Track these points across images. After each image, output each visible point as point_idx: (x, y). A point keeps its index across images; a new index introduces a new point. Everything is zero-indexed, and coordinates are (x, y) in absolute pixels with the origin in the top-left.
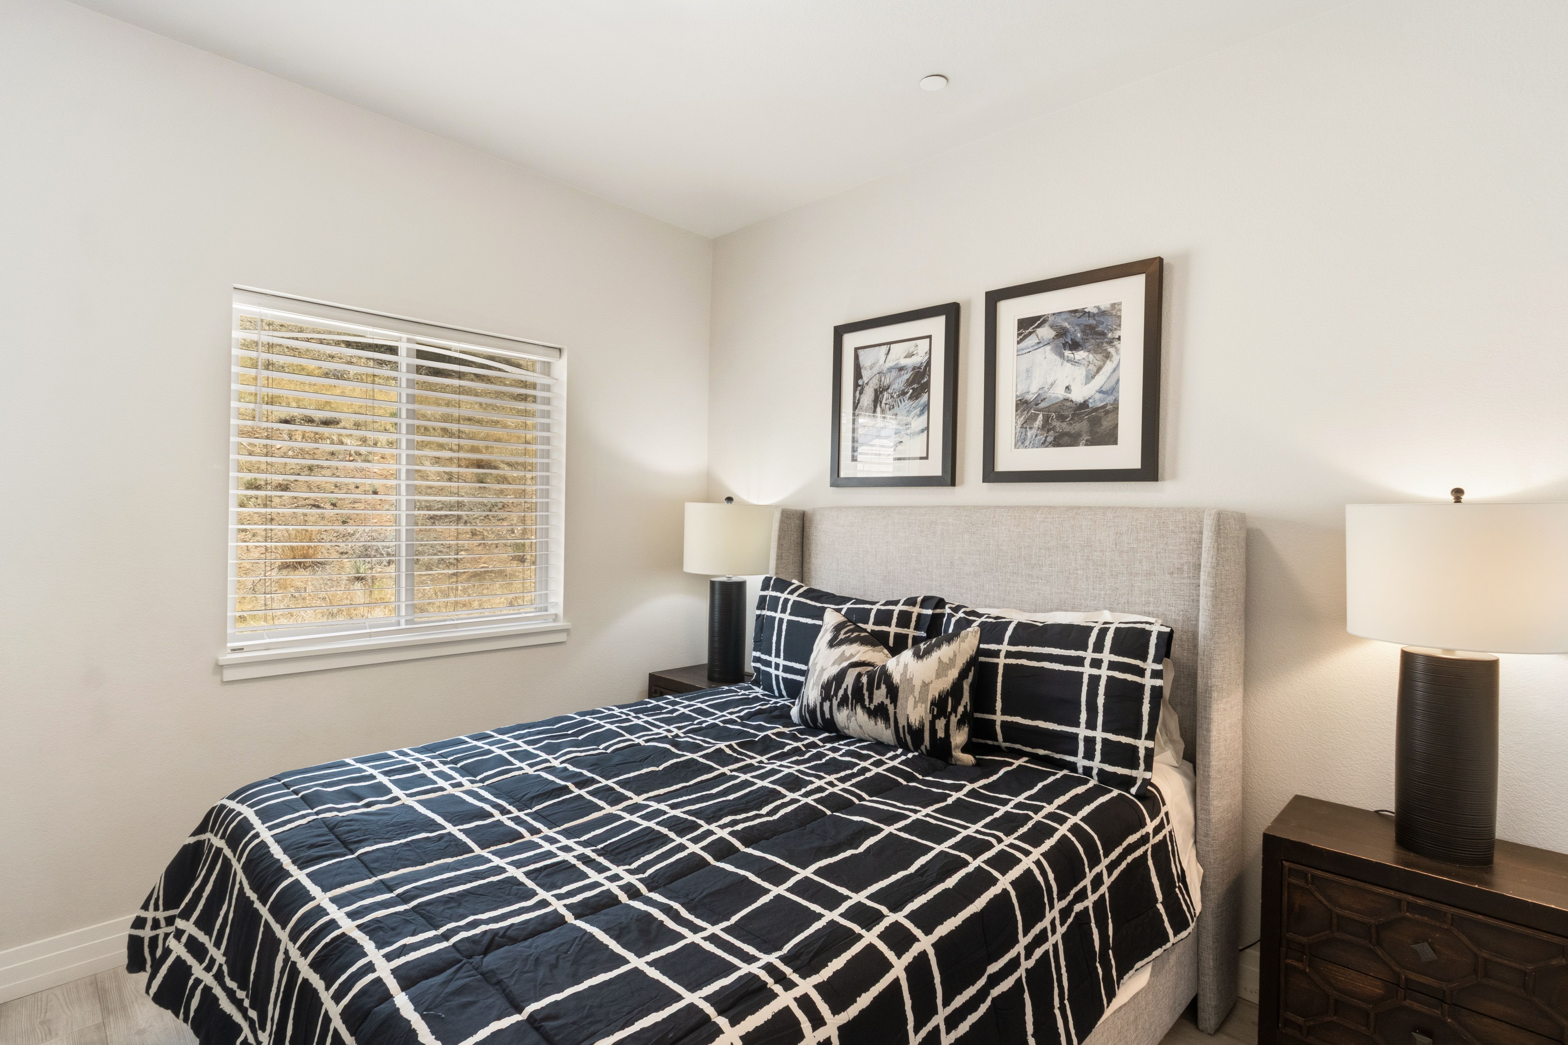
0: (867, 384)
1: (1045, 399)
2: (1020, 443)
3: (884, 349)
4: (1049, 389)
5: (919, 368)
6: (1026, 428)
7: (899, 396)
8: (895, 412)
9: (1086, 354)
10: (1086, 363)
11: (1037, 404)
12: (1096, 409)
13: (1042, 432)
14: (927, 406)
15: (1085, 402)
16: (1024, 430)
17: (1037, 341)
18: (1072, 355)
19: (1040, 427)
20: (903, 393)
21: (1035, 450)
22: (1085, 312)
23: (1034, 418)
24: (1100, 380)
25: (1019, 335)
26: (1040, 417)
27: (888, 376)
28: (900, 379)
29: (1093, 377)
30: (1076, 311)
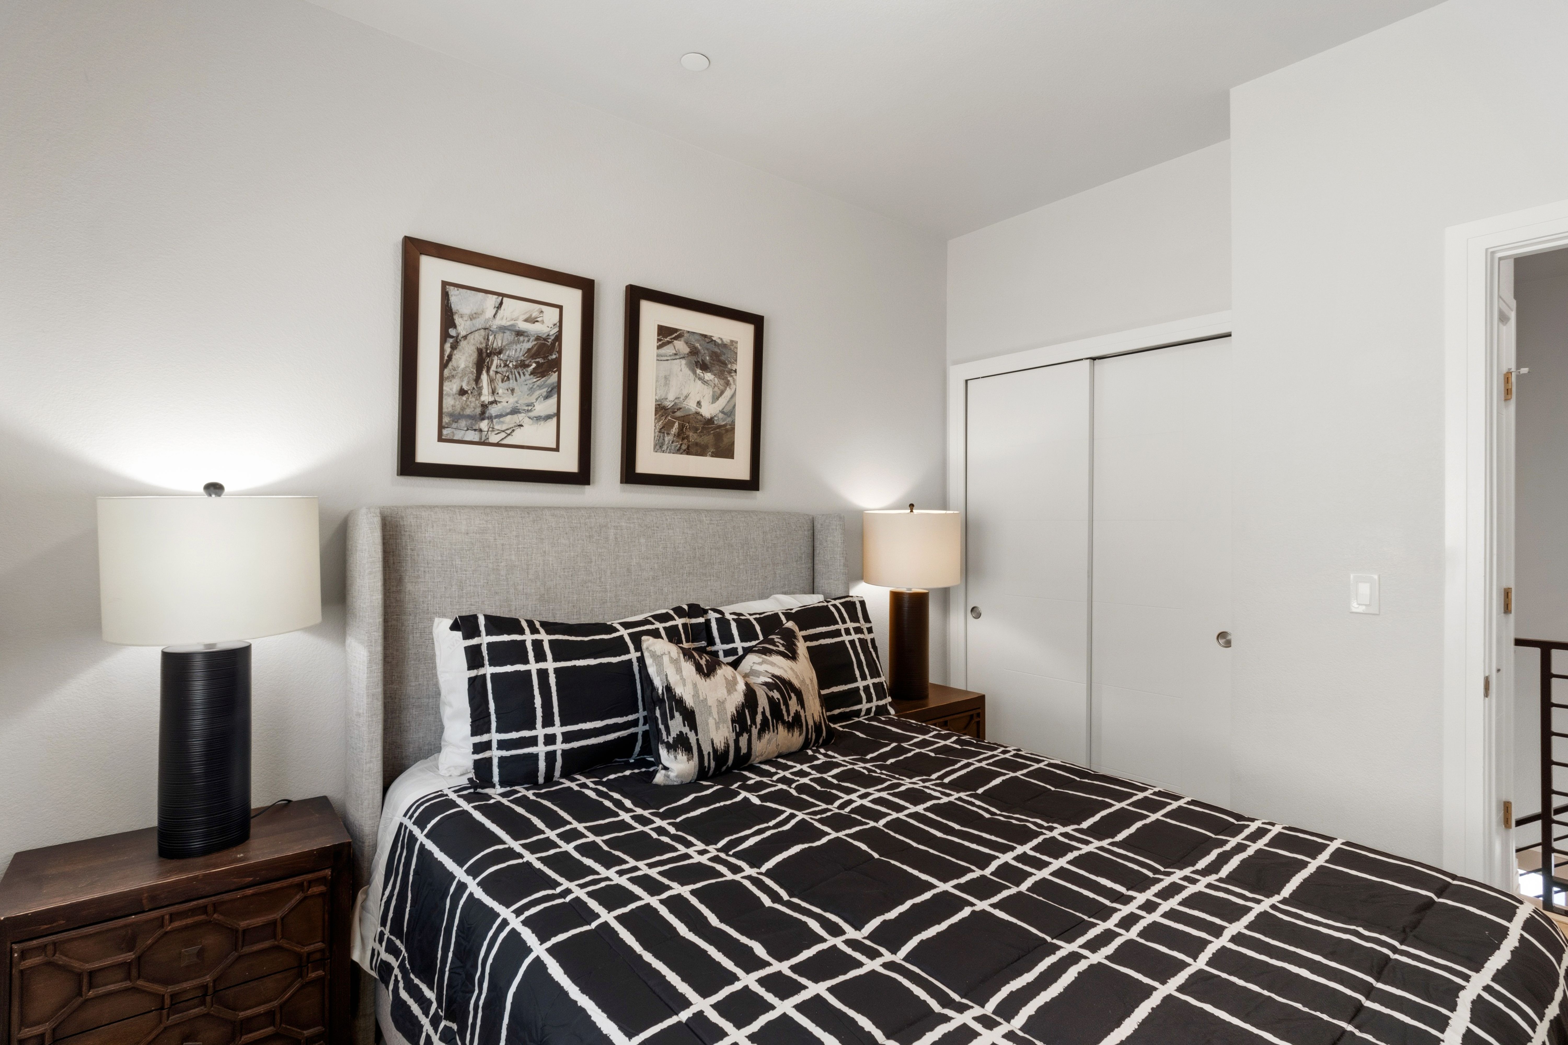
0: (465, 337)
1: (680, 408)
2: (658, 447)
3: (493, 300)
4: (684, 400)
5: (545, 340)
6: (664, 433)
7: (516, 367)
8: (511, 386)
9: (713, 376)
10: (713, 385)
11: (674, 412)
12: (720, 427)
13: (678, 440)
14: (557, 389)
15: (712, 418)
16: (662, 435)
17: (674, 352)
18: (702, 374)
19: (676, 434)
20: (523, 365)
21: (671, 454)
22: (712, 340)
23: (670, 425)
24: (722, 402)
25: (659, 340)
26: (676, 425)
27: (499, 336)
28: (519, 346)
29: (718, 398)
30: (705, 336)
